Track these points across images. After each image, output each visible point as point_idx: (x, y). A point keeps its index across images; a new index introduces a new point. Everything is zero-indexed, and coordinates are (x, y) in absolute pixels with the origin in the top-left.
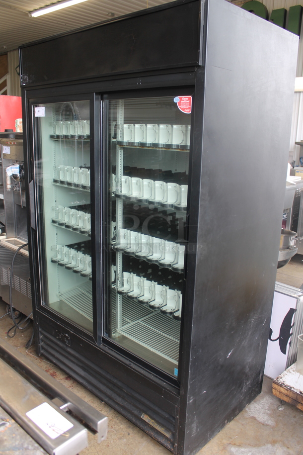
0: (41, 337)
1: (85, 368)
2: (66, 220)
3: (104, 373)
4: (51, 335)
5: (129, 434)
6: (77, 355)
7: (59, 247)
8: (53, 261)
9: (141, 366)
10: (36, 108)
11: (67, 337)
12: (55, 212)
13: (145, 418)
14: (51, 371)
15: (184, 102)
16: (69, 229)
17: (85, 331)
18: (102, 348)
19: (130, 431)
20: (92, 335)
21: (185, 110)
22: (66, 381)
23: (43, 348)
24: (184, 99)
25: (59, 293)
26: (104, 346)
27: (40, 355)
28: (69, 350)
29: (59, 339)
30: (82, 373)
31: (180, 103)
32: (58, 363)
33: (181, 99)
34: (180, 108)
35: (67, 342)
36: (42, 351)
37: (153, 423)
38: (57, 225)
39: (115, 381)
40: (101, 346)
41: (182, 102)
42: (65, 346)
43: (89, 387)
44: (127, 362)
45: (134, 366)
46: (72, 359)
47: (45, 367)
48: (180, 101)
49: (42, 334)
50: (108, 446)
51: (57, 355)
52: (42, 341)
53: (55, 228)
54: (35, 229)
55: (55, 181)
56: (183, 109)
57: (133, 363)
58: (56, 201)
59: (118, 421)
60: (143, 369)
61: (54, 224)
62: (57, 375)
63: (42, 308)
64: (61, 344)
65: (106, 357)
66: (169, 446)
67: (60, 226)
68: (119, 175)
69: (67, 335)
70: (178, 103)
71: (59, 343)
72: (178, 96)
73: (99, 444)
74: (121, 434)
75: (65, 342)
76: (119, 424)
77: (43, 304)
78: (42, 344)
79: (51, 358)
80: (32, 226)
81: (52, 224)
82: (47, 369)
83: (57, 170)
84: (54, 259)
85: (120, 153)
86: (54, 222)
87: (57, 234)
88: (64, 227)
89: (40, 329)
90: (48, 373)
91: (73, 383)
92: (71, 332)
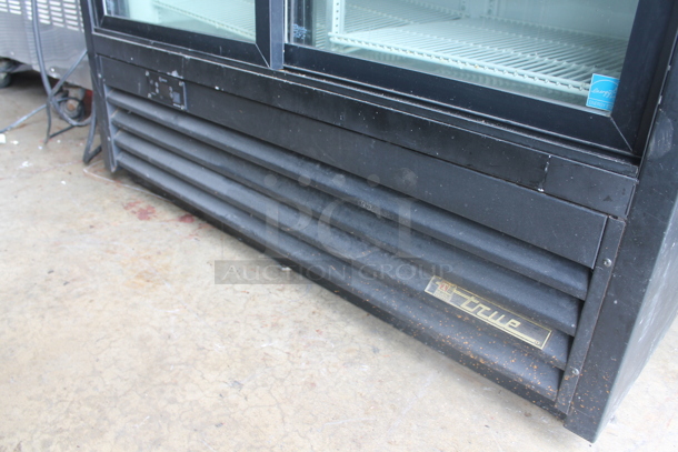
0: (112, 114)
4: (136, 95)
5: (375, 350)
11: (175, 83)
13: (443, 292)
14: (143, 206)
19: (378, 341)
22: (182, 224)
27: (113, 170)
29: (154, 103)
32: (157, 178)
35: (176, 97)
36: (119, 158)
37: (472, 305)
42: (173, 116)
43: (244, 224)
47: (126, 197)
49: (112, 105)
50: (313, 385)
52: (116, 126)
59: (335, 317)
62: (157, 211)
63: (107, 23)
66: (545, 385)
69: (175, 74)
73: (282, 380)
74: (348, 352)
75: (172, 102)
76: (341, 324)
82: (132, 201)
89: (107, 93)
90: (134, 209)
91: (200, 228)
92: (186, 56)
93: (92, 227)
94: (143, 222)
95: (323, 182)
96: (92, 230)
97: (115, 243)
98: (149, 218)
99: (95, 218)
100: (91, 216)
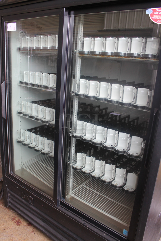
0: (9, 195)
1: (44, 220)
2: (28, 112)
3: (61, 227)
4: (18, 195)
6: (38, 211)
7: (22, 131)
8: (18, 142)
9: (93, 225)
10: (8, 24)
11: (31, 199)
12: (19, 106)
14: (17, 219)
15: (157, 13)
16: (32, 119)
17: (46, 196)
18: (61, 209)
20: (52, 199)
21: (158, 21)
22: (29, 227)
23: (10, 202)
24: (158, 10)
25: (22, 163)
26: (62, 207)
27: (8, 207)
28: (32, 207)
29: (23, 199)
30: (42, 223)
31: (152, 15)
32: (22, 214)
33: (154, 11)
34: (153, 19)
35: (31, 201)
36: (10, 204)
38: (21, 115)
39: (71, 233)
40: (59, 207)
41: (155, 13)
42: (28, 204)
43: (48, 234)
44: (82, 222)
45: (88, 225)
46: (34, 212)
47: (12, 216)
48: (153, 13)
49: (9, 193)
51: (22, 208)
52: (10, 197)
53: (19, 117)
54: (5, 118)
55: (21, 83)
56: (156, 21)
57: (87, 222)
58: (20, 98)
60: (96, 228)
61: (19, 115)
62: (22, 222)
63: (10, 176)
64: (25, 202)
65: (64, 216)
67: (24, 116)
68: (77, 79)
69: (30, 197)
70: (150, 14)
71: (23, 201)
72: (151, 8)
75: (29, 201)
77: (11, 173)
78: (9, 199)
79: (16, 210)
80: (3, 116)
81: (18, 114)
82: (14, 217)
83: (22, 75)
84: (19, 140)
85: (78, 61)
86: (19, 113)
87: (20, 122)
88: (27, 117)
89: (8, 190)
90: (15, 221)
91: (34, 228)
92: (34, 195)
93: (5, 229)
94: (18, 226)
95: (69, 233)
96: (5, 230)
97: (12, 236)
98: (20, 225)
99: (5, 225)
100: (4, 224)
